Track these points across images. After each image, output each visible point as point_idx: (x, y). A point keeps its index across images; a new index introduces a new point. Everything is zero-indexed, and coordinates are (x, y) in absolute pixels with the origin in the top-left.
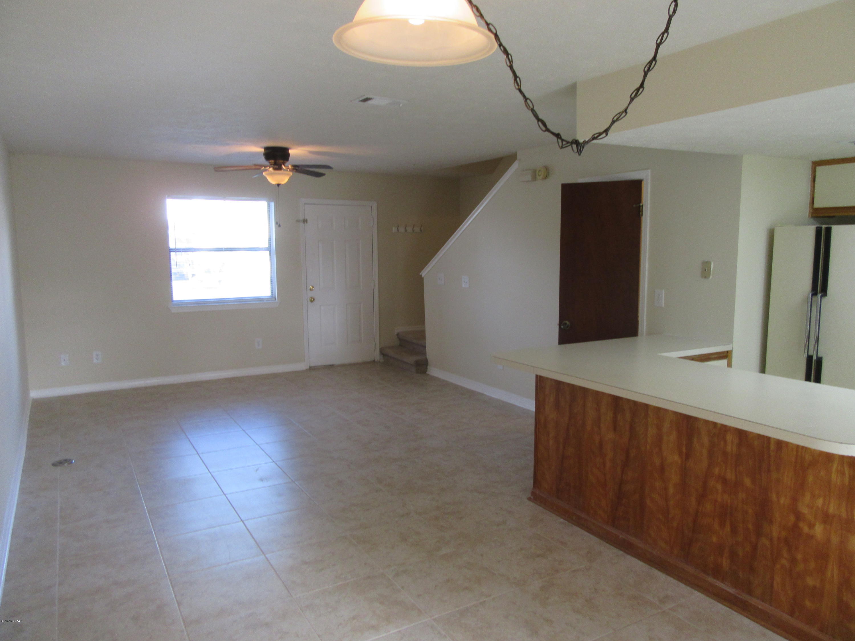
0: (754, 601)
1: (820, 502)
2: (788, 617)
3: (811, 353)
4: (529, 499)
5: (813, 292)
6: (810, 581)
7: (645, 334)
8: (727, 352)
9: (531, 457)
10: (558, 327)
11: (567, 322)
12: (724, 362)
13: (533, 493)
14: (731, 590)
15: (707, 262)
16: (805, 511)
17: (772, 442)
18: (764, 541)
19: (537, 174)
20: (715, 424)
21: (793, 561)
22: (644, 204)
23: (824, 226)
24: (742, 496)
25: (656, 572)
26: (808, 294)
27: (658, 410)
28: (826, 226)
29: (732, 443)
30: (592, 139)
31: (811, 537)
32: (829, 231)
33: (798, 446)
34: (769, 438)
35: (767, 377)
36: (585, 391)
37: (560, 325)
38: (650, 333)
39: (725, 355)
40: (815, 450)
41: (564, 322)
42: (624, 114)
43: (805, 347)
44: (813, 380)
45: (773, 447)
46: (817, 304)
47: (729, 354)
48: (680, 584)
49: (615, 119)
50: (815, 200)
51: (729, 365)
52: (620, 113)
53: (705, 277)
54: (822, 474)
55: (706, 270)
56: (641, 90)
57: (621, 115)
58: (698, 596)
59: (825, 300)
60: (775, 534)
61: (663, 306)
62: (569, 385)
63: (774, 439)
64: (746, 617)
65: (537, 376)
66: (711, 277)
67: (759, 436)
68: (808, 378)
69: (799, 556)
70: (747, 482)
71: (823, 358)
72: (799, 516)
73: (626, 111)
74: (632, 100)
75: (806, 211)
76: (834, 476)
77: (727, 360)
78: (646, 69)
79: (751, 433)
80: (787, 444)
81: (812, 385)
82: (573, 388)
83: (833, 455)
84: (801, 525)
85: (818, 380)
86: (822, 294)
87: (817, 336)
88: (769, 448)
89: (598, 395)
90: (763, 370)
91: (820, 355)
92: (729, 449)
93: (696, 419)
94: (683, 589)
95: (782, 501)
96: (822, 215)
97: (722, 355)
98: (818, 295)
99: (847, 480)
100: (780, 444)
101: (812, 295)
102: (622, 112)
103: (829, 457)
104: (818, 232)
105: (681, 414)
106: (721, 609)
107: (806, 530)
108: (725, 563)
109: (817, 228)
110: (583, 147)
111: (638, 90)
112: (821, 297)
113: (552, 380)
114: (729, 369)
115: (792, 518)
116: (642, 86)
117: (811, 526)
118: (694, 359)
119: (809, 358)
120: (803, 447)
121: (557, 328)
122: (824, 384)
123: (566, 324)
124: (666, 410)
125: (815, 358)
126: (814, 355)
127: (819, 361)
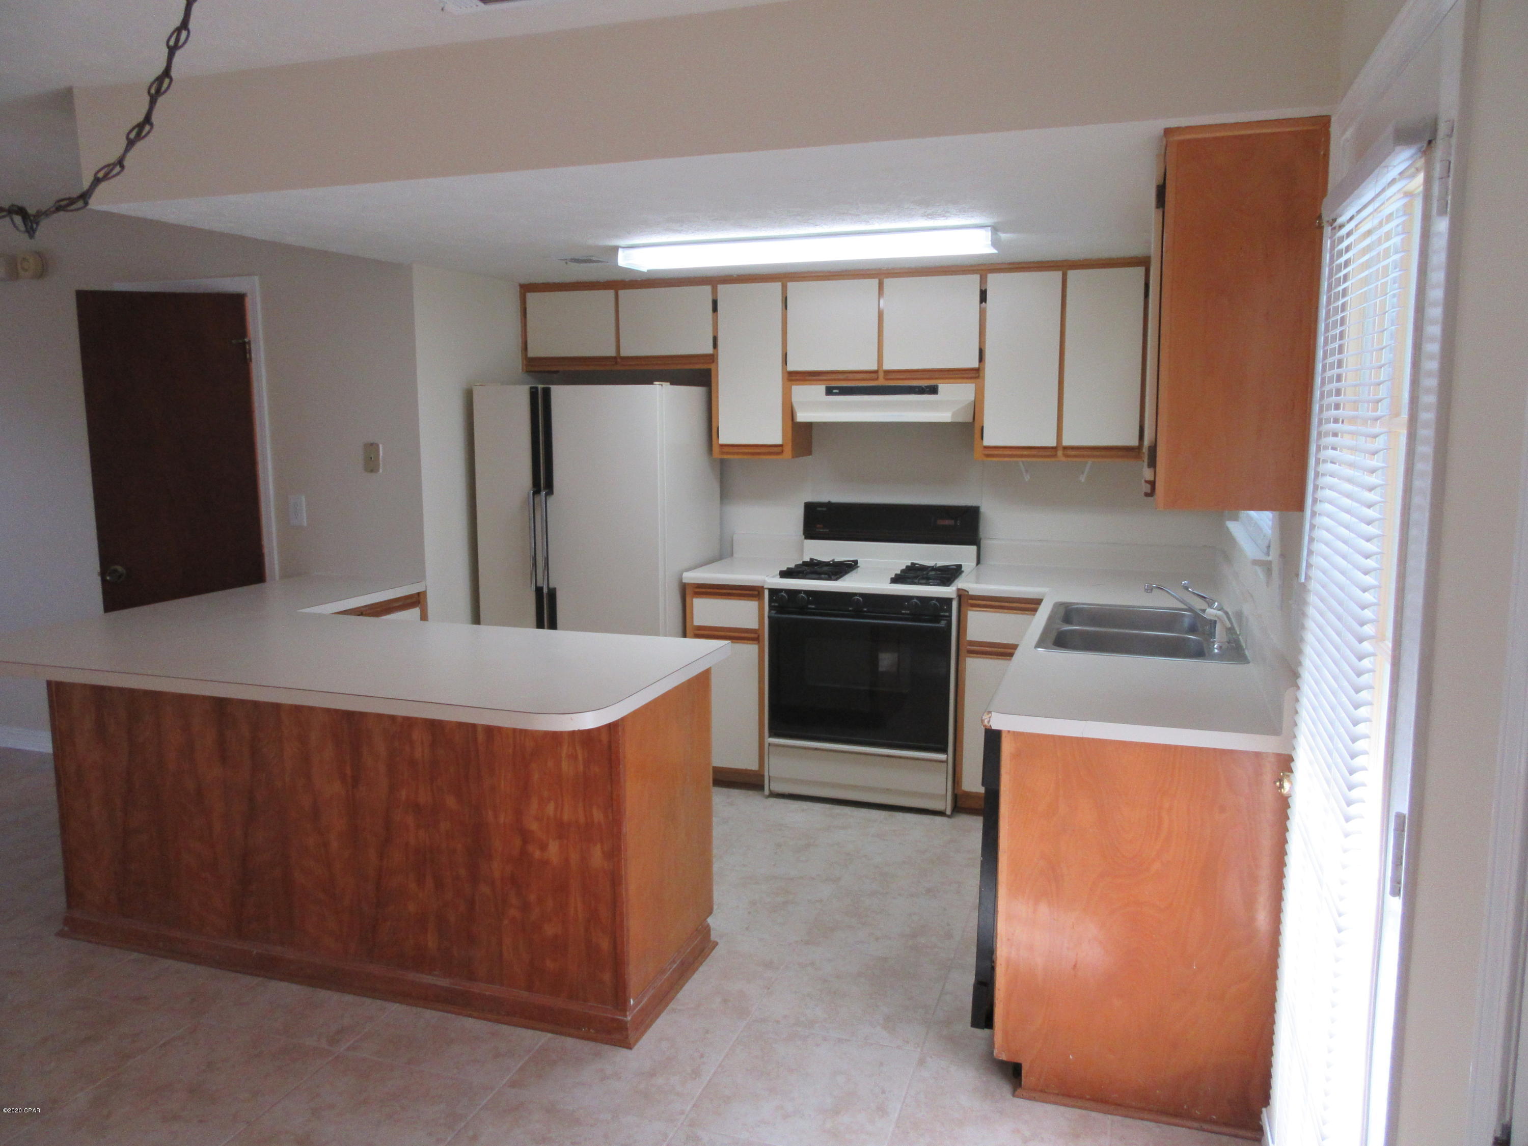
0: (480, 988)
1: (550, 808)
2: (525, 994)
3: (540, 584)
4: (61, 934)
5: (535, 489)
6: (550, 930)
7: (277, 578)
8: (418, 594)
9: (57, 851)
10: (99, 579)
11: (120, 569)
12: (415, 612)
13: (68, 921)
14: (444, 982)
15: (372, 444)
16: (534, 826)
17: (479, 729)
18: (485, 889)
19: (19, 266)
20: (393, 718)
21: (525, 907)
22: (252, 340)
23: (540, 386)
24: (444, 826)
25: (323, 994)
26: (529, 494)
27: (297, 709)
28: (543, 386)
29: (422, 743)
30: (54, 209)
31: (545, 863)
32: (547, 393)
33: (514, 730)
34: (474, 726)
35: (484, 630)
36: (156, 697)
37: (103, 574)
38: (286, 575)
39: (414, 600)
40: (537, 731)
41: (113, 567)
42: (118, 169)
43: (531, 574)
44: (547, 626)
45: (481, 737)
46: (541, 507)
47: (422, 596)
48: (365, 999)
49: (100, 175)
50: (529, 346)
51: (424, 617)
52: (108, 165)
53: (372, 471)
54: (550, 764)
55: (373, 458)
56: (147, 128)
57: (111, 170)
58: (396, 1010)
59: (551, 500)
60: (497, 874)
61: (305, 524)
62: (121, 690)
63: (483, 726)
64: (470, 1016)
65: (49, 683)
66: (381, 471)
67: (461, 725)
68: (540, 625)
69: (532, 897)
70: (451, 802)
71: (557, 588)
72: (526, 836)
73: (120, 162)
74: (131, 143)
75: (518, 364)
76: (565, 765)
77: (420, 608)
78: (153, 91)
79: (447, 722)
80: (499, 729)
81: (546, 633)
82: (132, 696)
83: (561, 733)
84: (530, 848)
85: (553, 625)
86: (547, 491)
87: (546, 556)
88: (475, 739)
89: (183, 702)
90: (476, 619)
91: (551, 586)
92: (418, 754)
93: (362, 715)
94: (371, 1006)
95: (502, 820)
96: (536, 369)
97: (409, 601)
98: (541, 493)
99: (581, 768)
100: (490, 730)
101: (534, 493)
102: (113, 165)
103: (556, 737)
104: (533, 393)
105: (336, 711)
106: (431, 1016)
107: (537, 854)
108: (432, 942)
109: (531, 388)
110: (37, 224)
111: (140, 126)
112: (546, 495)
113: (84, 686)
114: (423, 622)
115: (518, 842)
116: (148, 119)
117: (544, 847)
118: (364, 613)
119: (539, 590)
120: (521, 731)
121: (98, 581)
122: (563, 629)
123: (116, 571)
124: (312, 709)
125: (545, 590)
126: (544, 586)
127: (552, 594)
